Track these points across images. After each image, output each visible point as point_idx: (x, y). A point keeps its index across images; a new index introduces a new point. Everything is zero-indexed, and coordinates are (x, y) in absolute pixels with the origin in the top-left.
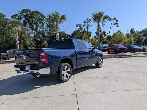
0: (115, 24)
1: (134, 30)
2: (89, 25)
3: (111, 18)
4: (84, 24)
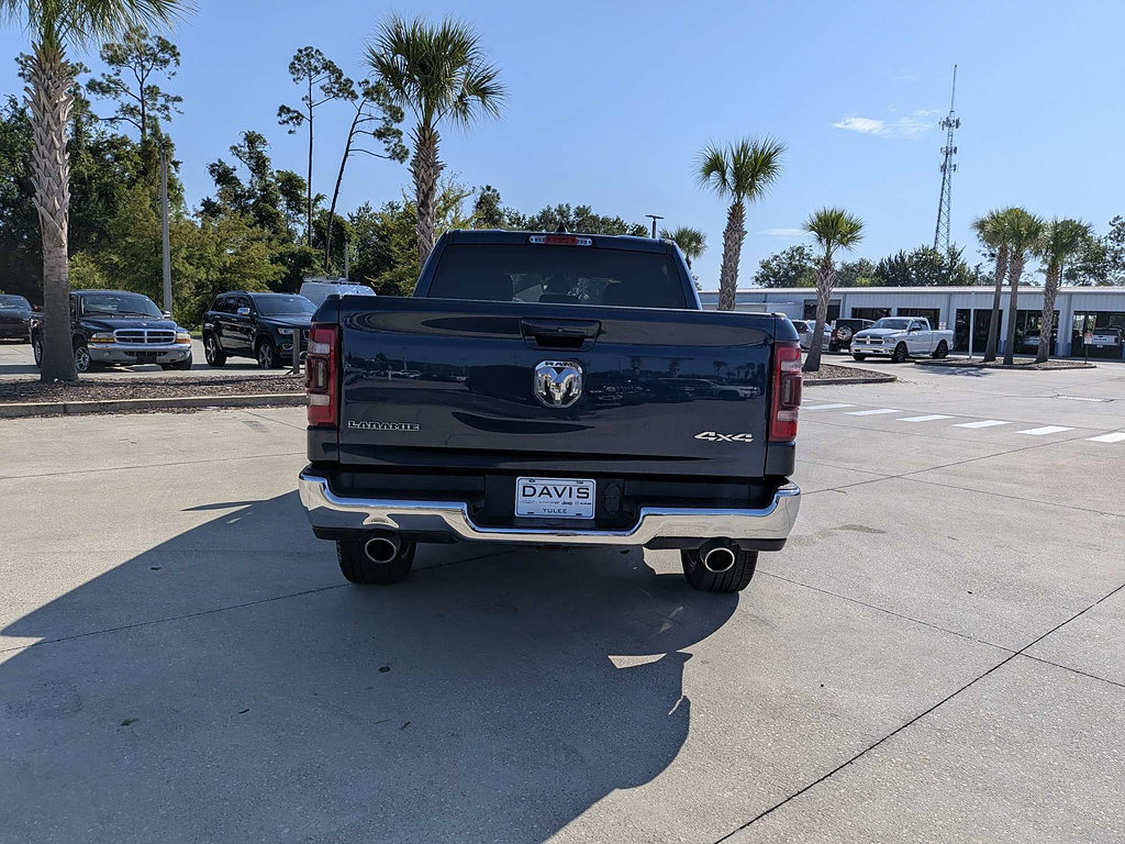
0: (379, 134)
1: (500, 207)
2: (153, 92)
3: (349, 81)
4: (110, 70)
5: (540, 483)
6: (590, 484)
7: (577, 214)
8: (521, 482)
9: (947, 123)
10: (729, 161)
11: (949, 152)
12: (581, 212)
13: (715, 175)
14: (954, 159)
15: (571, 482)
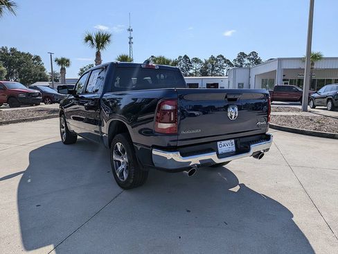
5: (223, 142)
6: (233, 141)
7: (11, 51)
8: (219, 143)
9: (129, 30)
10: (94, 37)
11: (131, 38)
12: (12, 50)
13: (89, 41)
14: (132, 40)
15: (229, 141)
